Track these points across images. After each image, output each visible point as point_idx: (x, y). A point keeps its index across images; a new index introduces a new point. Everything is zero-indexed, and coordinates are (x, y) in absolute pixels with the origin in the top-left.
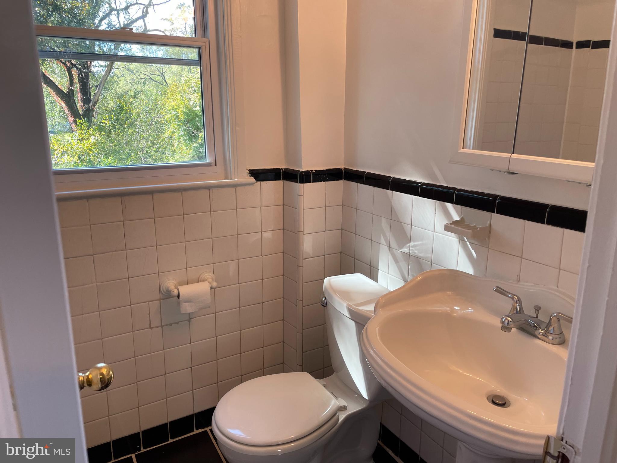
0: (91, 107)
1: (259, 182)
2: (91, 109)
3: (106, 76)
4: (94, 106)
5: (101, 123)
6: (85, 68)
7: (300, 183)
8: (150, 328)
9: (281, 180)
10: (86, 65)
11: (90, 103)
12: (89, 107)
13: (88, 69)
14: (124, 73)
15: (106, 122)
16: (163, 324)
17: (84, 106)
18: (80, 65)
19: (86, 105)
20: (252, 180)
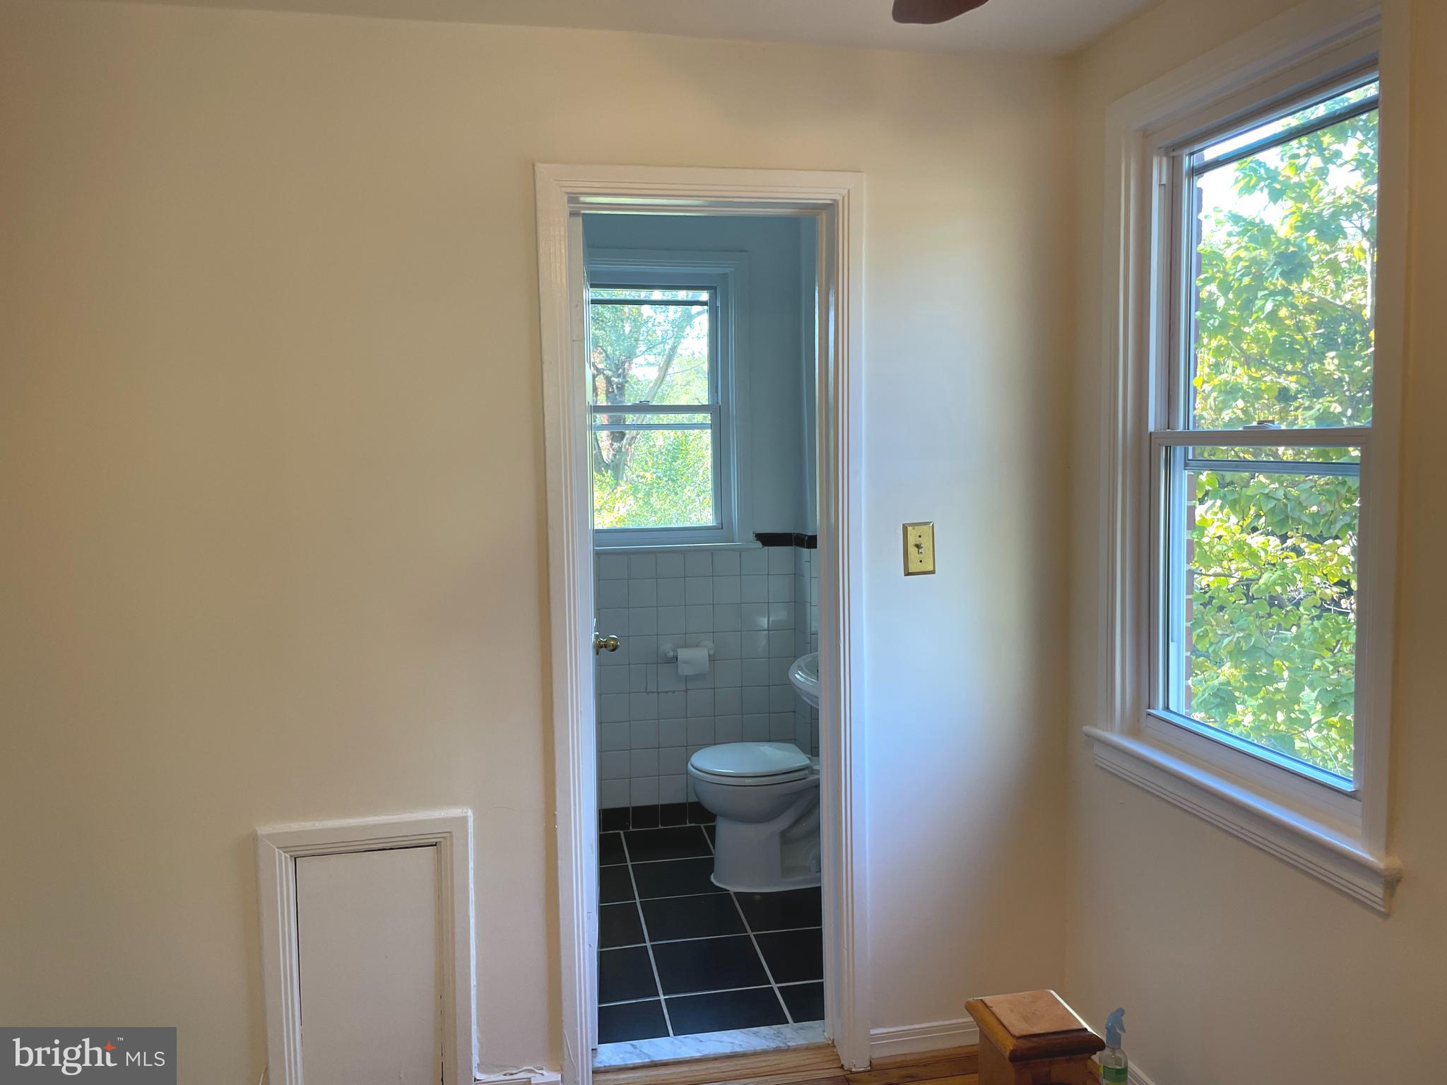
0: (625, 448)
1: (767, 547)
2: (623, 450)
3: (656, 388)
4: (630, 445)
5: (639, 478)
6: (619, 376)
7: (808, 548)
8: (646, 692)
9: (792, 545)
10: (620, 370)
11: (622, 439)
12: (620, 448)
13: (624, 377)
14: (690, 378)
15: (648, 475)
16: (659, 690)
17: (612, 445)
18: (610, 370)
19: (615, 444)
20: (759, 545)
